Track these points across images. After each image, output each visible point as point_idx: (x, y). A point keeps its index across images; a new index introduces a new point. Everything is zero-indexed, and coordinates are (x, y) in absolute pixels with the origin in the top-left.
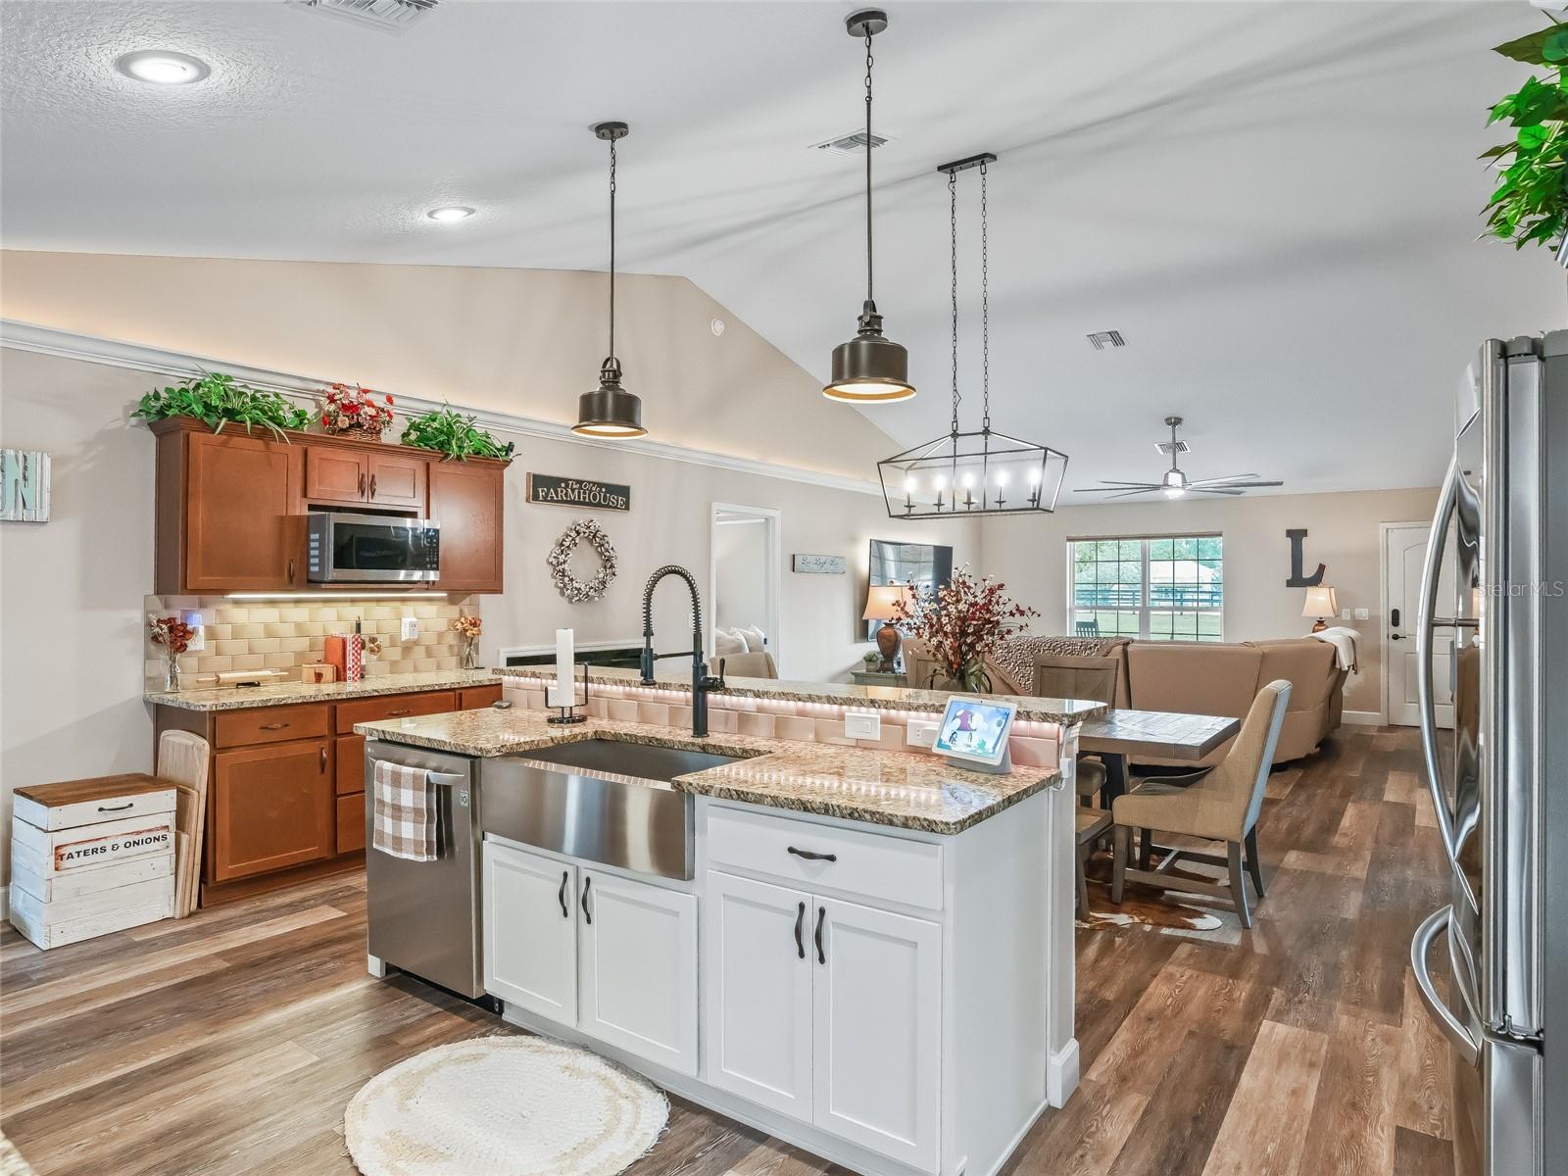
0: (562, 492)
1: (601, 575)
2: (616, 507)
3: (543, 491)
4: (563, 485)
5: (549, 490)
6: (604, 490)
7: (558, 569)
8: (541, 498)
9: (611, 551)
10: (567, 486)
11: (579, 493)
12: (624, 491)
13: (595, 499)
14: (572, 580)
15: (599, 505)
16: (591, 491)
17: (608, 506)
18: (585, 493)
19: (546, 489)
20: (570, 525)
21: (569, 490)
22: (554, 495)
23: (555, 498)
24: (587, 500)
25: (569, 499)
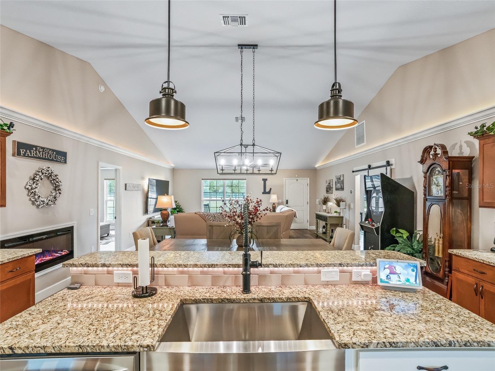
0: (34, 152)
1: (54, 194)
2: (60, 162)
3: (23, 151)
4: (34, 149)
5: (26, 151)
6: (55, 153)
7: (31, 191)
8: (22, 155)
9: (60, 183)
10: (36, 150)
11: (43, 154)
12: (64, 154)
13: (50, 157)
14: (39, 197)
15: (52, 160)
16: (49, 153)
17: (57, 161)
18: (45, 154)
19: (25, 150)
20: (37, 170)
21: (37, 152)
22: (29, 154)
23: (30, 155)
24: (47, 157)
25: (37, 156)
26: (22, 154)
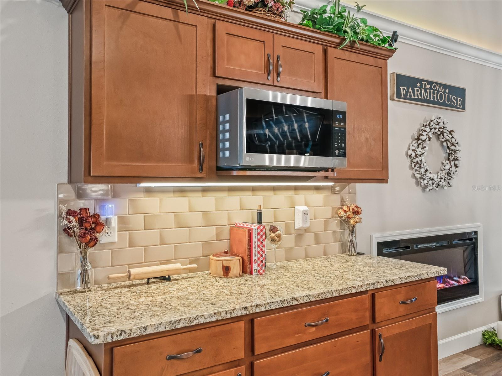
0: (418, 91)
1: (447, 167)
2: (456, 107)
3: (404, 89)
4: (418, 85)
5: (408, 89)
6: (447, 91)
7: (415, 161)
8: (402, 97)
9: (456, 145)
10: (421, 85)
11: (430, 92)
12: (460, 92)
13: (441, 99)
14: (426, 171)
15: (444, 104)
16: (438, 91)
17: (450, 106)
18: (434, 93)
19: (406, 88)
20: (422, 123)
21: (423, 90)
22: (412, 94)
23: (413, 97)
24: (436, 100)
25: (423, 98)
26: (402, 95)
